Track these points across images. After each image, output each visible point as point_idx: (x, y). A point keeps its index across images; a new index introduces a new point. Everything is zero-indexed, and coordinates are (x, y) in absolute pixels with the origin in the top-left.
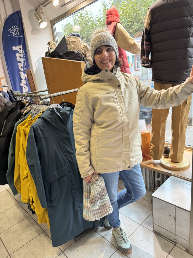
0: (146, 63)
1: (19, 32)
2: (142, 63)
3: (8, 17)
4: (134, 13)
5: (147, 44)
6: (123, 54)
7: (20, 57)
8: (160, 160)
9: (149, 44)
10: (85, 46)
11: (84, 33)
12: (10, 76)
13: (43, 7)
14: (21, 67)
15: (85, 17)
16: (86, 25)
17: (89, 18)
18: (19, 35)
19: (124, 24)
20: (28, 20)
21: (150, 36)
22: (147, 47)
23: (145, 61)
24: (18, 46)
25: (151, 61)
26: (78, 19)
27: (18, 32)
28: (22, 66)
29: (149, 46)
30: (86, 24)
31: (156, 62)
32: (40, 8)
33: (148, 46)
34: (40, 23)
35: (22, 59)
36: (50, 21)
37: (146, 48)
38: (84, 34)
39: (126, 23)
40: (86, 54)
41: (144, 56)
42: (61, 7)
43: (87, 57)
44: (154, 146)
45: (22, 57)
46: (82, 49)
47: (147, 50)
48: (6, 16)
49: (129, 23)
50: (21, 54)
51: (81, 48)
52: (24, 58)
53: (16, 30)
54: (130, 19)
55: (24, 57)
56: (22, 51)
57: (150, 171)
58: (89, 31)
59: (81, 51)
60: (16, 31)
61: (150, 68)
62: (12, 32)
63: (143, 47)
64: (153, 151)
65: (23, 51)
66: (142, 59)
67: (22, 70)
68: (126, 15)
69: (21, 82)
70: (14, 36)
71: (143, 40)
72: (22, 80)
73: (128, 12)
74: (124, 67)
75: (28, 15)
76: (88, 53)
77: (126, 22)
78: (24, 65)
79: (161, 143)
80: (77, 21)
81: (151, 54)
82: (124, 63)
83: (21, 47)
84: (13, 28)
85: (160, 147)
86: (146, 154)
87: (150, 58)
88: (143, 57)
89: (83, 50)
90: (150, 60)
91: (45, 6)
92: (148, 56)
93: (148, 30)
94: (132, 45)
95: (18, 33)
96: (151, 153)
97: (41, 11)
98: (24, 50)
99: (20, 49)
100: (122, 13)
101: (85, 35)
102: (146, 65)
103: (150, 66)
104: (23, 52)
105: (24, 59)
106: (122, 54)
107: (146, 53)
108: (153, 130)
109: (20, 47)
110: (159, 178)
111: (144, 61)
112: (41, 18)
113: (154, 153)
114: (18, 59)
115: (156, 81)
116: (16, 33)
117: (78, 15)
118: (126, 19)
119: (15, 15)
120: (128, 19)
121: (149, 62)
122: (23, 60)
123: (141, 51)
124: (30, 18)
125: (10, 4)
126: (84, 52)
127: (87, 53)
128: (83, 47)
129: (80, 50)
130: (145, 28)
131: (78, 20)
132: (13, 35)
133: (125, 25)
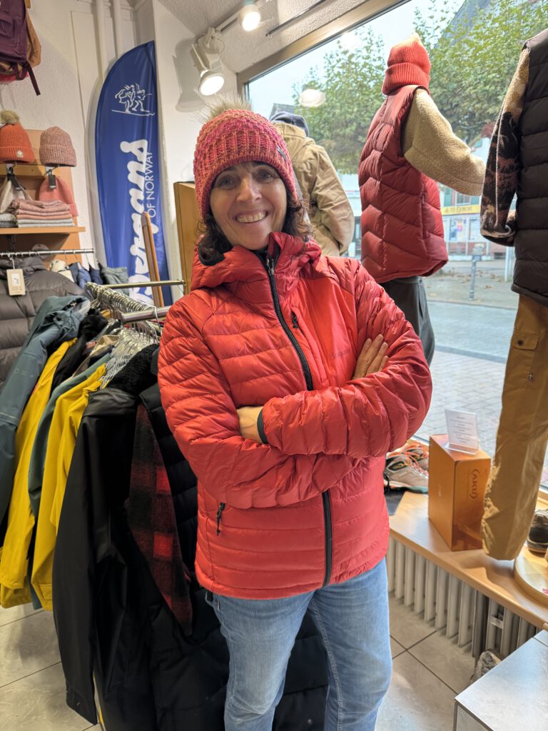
0: (497, 230)
1: (145, 103)
2: (484, 228)
3: (119, 57)
4: (507, 59)
5: (507, 166)
6: (425, 191)
7: (139, 173)
8: (513, 560)
9: (511, 167)
10: (315, 154)
11: (350, 110)
12: (104, 222)
13: (217, 34)
14: (139, 201)
15: (361, 65)
16: (360, 89)
17: (370, 69)
18: (142, 110)
19: (474, 89)
20: (174, 68)
21: (520, 140)
22: (505, 178)
23: (494, 222)
24: (137, 139)
25: (515, 225)
26: (341, 71)
27: (142, 101)
28: (142, 198)
29: (513, 174)
30: (361, 86)
31: (532, 228)
32: (208, 36)
33: (507, 172)
34: (202, 79)
35: (143, 179)
36: (237, 74)
37: (500, 179)
38: (351, 113)
39: (480, 86)
40: (316, 178)
41: (493, 203)
42: (267, 35)
43: (317, 188)
44: (496, 510)
45: (144, 171)
46: (305, 162)
47: (503, 185)
48: (114, 56)
49: (487, 87)
50: (141, 163)
51: (304, 159)
52: (150, 175)
53: (137, 95)
54: (494, 75)
55: (151, 172)
56: (144, 157)
57: (472, 590)
58: (367, 106)
59: (302, 168)
60: (137, 99)
61: (510, 244)
62: (123, 100)
63: (492, 173)
64: (490, 525)
65: (148, 156)
66: (485, 213)
67: (140, 208)
68: (483, 63)
69: (132, 243)
70: (129, 113)
71: (492, 150)
72: (136, 239)
73: (491, 54)
74: (424, 234)
75: (175, 56)
76: (322, 176)
77: (479, 83)
78: (146, 195)
79: (521, 506)
80: (336, 76)
81: (518, 201)
82: (428, 219)
83: (145, 144)
84: (128, 91)
85: (518, 518)
86: (468, 529)
87: (512, 212)
88: (489, 206)
89: (309, 167)
90: (512, 218)
91: (222, 30)
92: (505, 208)
93: (513, 117)
94: (459, 162)
95: (140, 104)
96: (484, 530)
97: (208, 46)
98: (151, 152)
99: (141, 150)
100: (471, 57)
101: (353, 116)
102: (496, 235)
103: (510, 240)
104: (149, 158)
105: (150, 179)
106: (422, 190)
107: (499, 195)
108: (500, 458)
109: (142, 144)
110: (502, 619)
111: (491, 221)
112: (207, 66)
113: (492, 536)
114: (132, 177)
115: (526, 295)
116: (135, 104)
117: (340, 60)
118: (480, 76)
119: (139, 54)
120: (489, 74)
121: (507, 226)
122: (146, 182)
123: (485, 186)
124: (178, 62)
125: (131, 22)
126: (311, 173)
127: (319, 178)
128: (311, 159)
129: (299, 167)
130: (503, 113)
131: (339, 72)
132: (127, 111)
133: (476, 93)
